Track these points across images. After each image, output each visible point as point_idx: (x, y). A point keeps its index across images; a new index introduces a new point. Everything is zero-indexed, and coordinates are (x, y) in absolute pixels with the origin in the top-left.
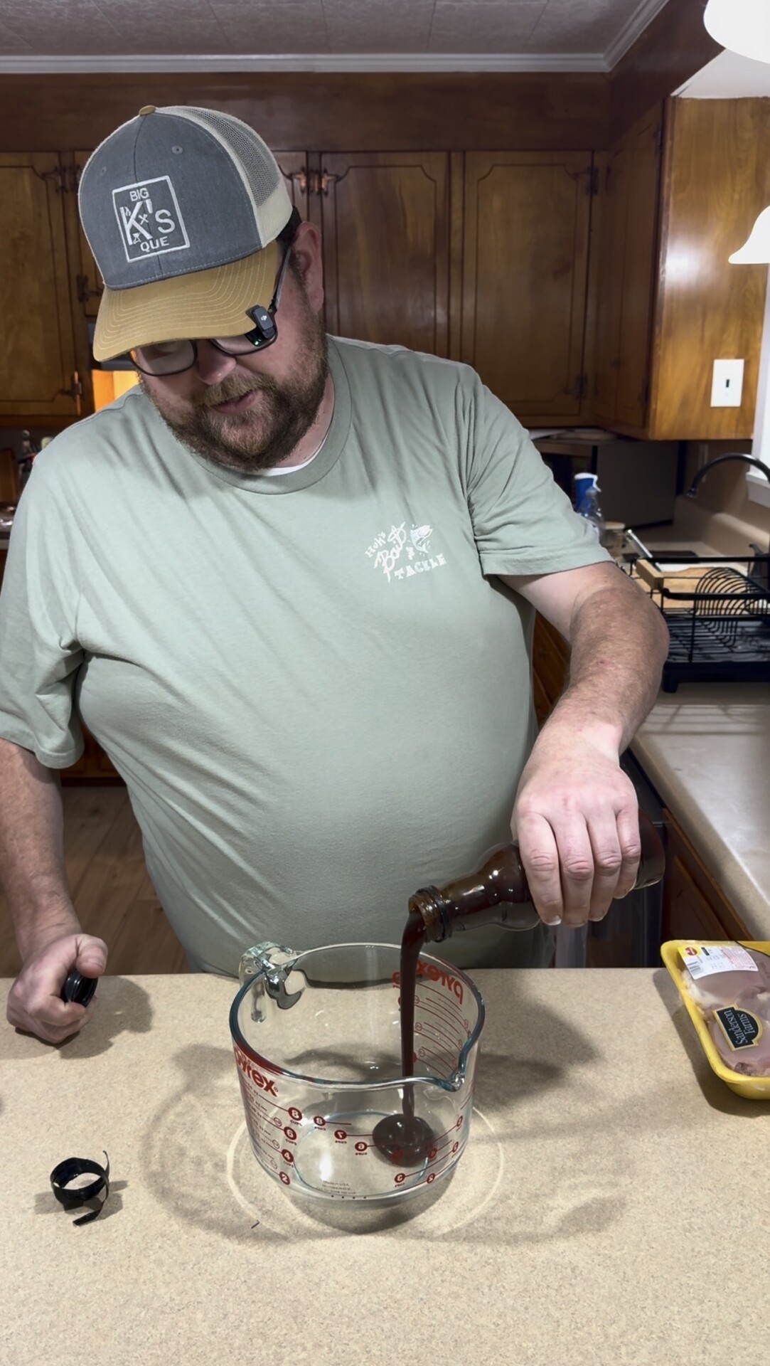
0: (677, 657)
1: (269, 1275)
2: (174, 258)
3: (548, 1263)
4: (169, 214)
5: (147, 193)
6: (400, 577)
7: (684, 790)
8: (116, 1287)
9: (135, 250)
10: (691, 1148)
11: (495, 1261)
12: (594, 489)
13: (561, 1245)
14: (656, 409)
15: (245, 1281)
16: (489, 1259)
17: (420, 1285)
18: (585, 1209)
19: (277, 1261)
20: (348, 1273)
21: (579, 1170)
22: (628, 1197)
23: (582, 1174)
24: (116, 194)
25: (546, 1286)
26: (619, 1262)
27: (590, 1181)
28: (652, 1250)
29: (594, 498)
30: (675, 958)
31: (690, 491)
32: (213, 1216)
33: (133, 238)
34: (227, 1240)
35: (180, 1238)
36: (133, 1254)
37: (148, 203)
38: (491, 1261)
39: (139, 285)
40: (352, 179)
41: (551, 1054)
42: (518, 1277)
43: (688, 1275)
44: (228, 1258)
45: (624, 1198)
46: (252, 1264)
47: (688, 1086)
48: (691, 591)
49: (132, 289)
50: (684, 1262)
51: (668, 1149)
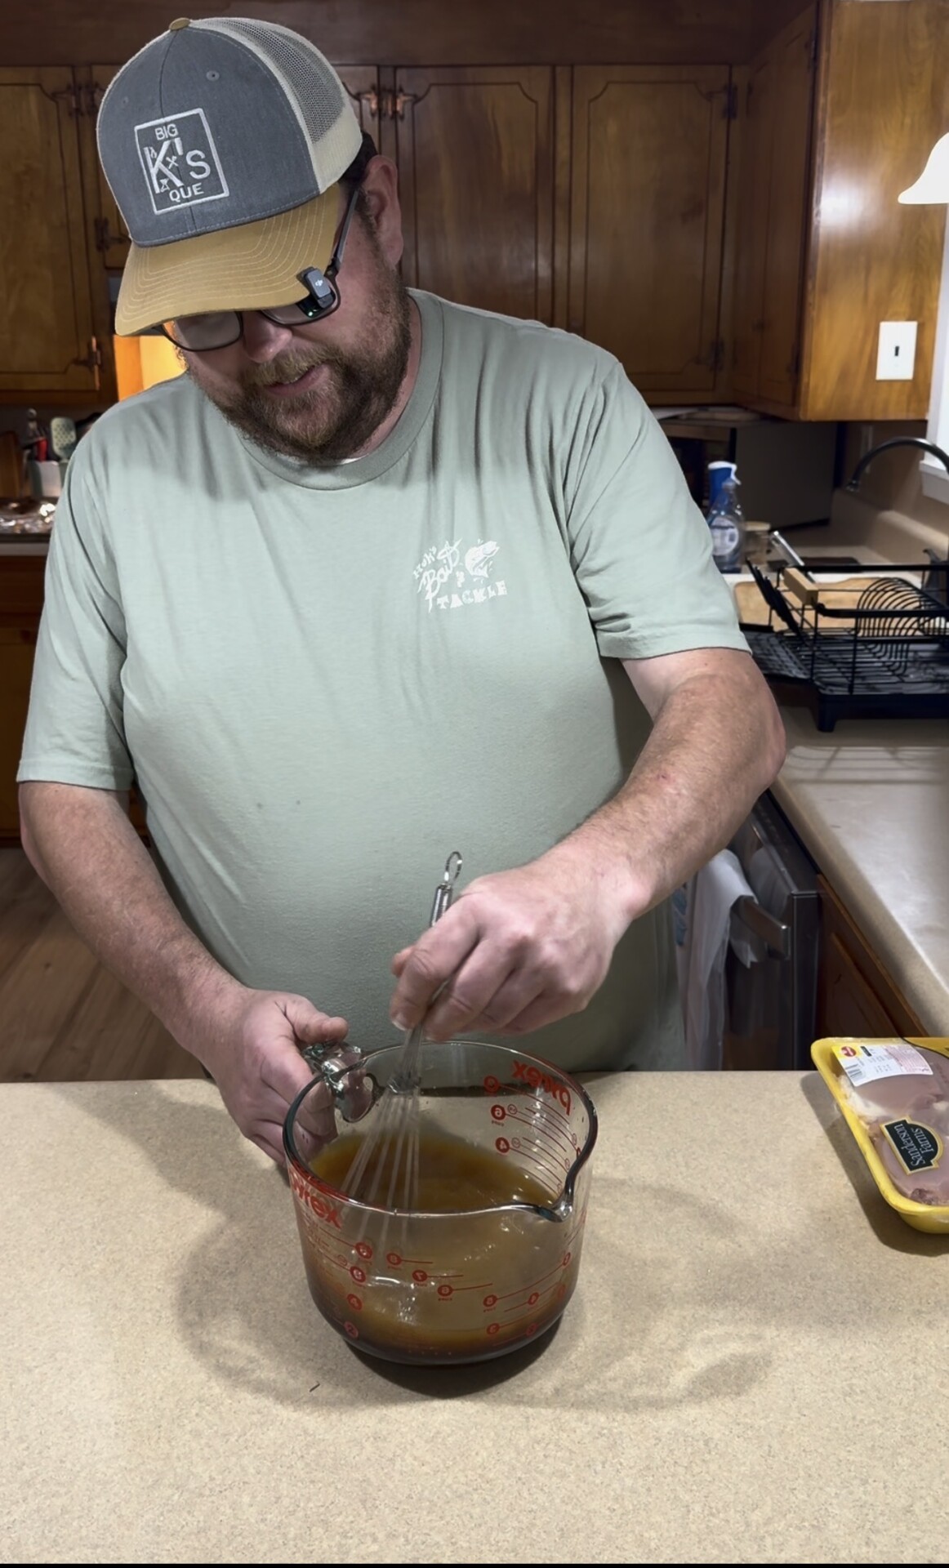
0: (834, 688)
1: (332, 1449)
2: (210, 210)
3: (676, 1434)
4: (203, 156)
5: (176, 130)
6: (443, 607)
7: (844, 853)
8: (143, 1463)
9: (163, 200)
10: (852, 1292)
11: (610, 1430)
12: (732, 481)
13: (691, 1412)
14: (808, 384)
15: (302, 1457)
16: (603, 1428)
17: (519, 1461)
18: (721, 1368)
19: (342, 1432)
20: (428, 1446)
21: (713, 1320)
22: (774, 1353)
23: (717, 1324)
24: (139, 131)
25: (672, 1462)
26: (763, 1433)
27: (726, 1333)
28: (803, 1418)
29: (731, 492)
30: (829, 1057)
31: (851, 484)
32: (262, 1376)
33: (160, 185)
34: (279, 1407)
35: (222, 1404)
36: (164, 1423)
37: (178, 142)
38: (605, 1431)
39: (169, 242)
40: (433, 99)
41: (680, 1177)
42: (638, 1452)
43: (848, 1448)
44: (282, 1428)
45: (769, 1355)
46: (310, 1435)
47: (848, 1216)
48: (853, 606)
49: (161, 247)
50: (844, 1433)
51: (824, 1293)
